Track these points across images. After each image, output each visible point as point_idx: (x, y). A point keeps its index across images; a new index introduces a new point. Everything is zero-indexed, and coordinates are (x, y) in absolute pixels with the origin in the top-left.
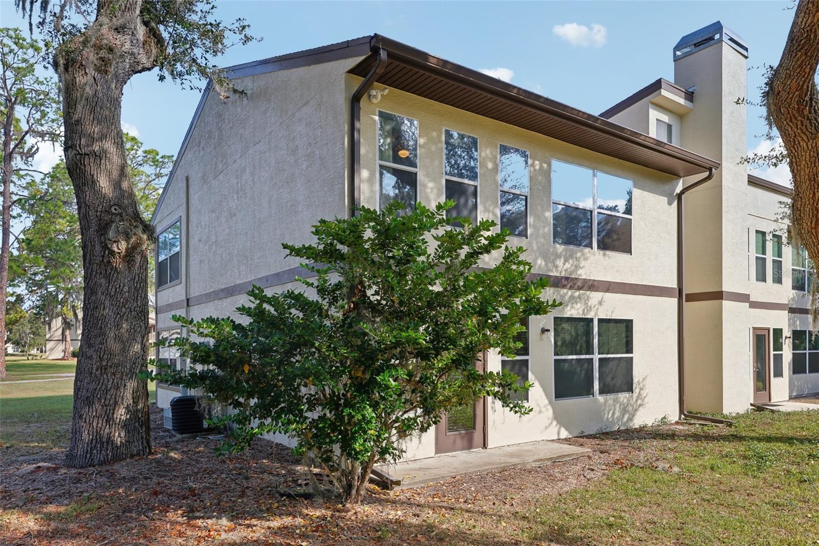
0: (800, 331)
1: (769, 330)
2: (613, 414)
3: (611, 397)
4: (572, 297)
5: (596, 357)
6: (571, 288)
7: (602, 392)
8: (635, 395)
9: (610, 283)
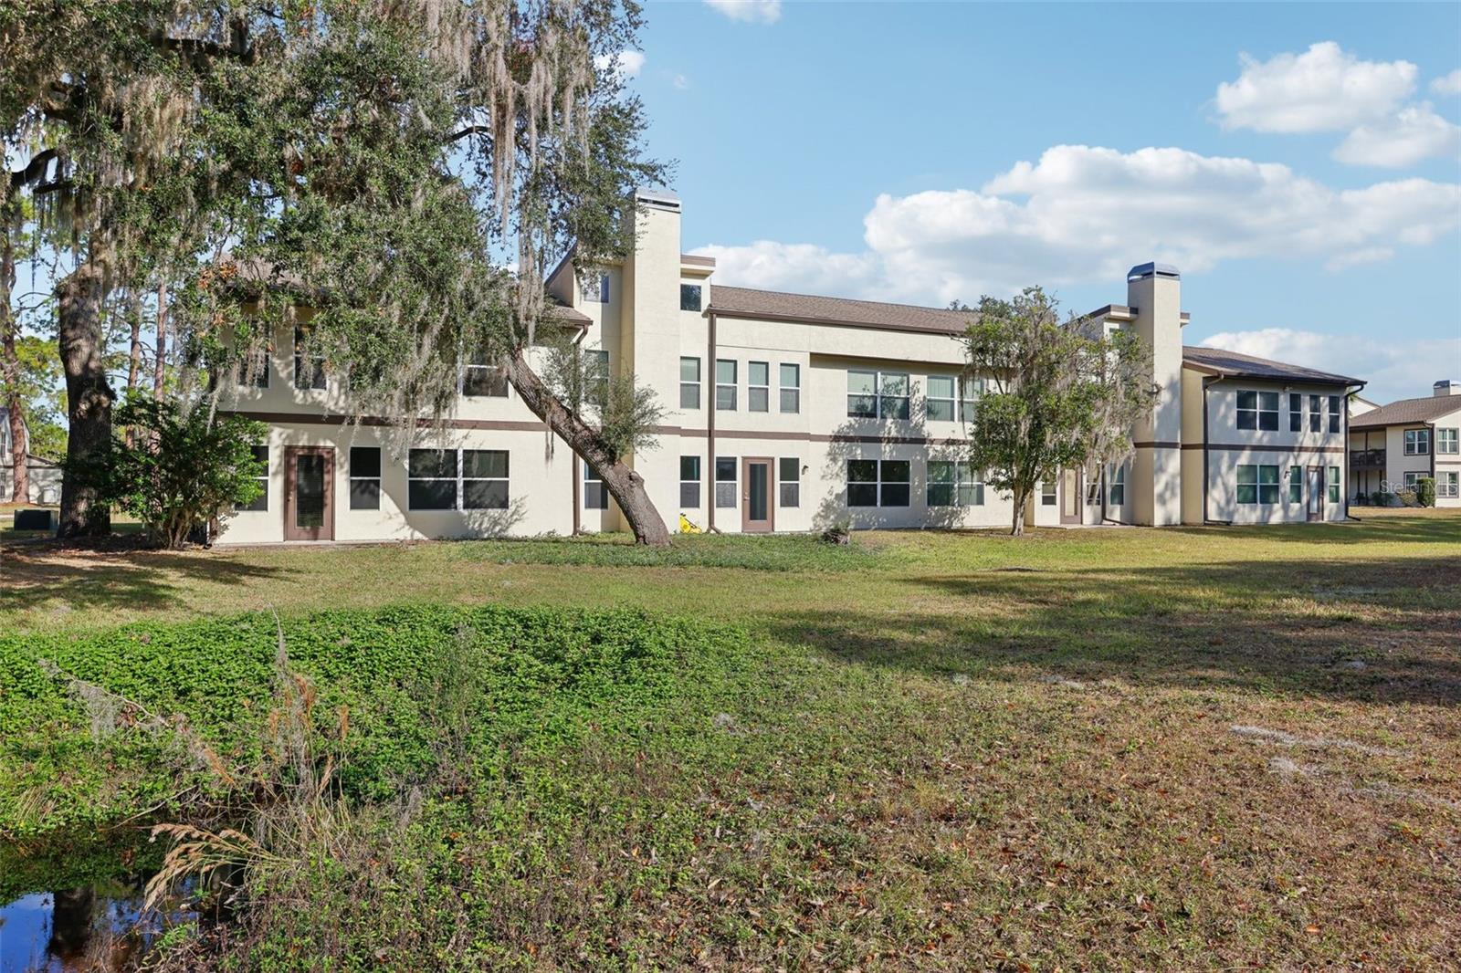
0: (863, 461)
1: (773, 459)
2: (481, 525)
3: (477, 513)
4: (429, 434)
5: (460, 480)
6: (427, 427)
7: (465, 507)
8: (509, 512)
9: (478, 422)
